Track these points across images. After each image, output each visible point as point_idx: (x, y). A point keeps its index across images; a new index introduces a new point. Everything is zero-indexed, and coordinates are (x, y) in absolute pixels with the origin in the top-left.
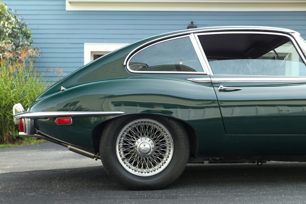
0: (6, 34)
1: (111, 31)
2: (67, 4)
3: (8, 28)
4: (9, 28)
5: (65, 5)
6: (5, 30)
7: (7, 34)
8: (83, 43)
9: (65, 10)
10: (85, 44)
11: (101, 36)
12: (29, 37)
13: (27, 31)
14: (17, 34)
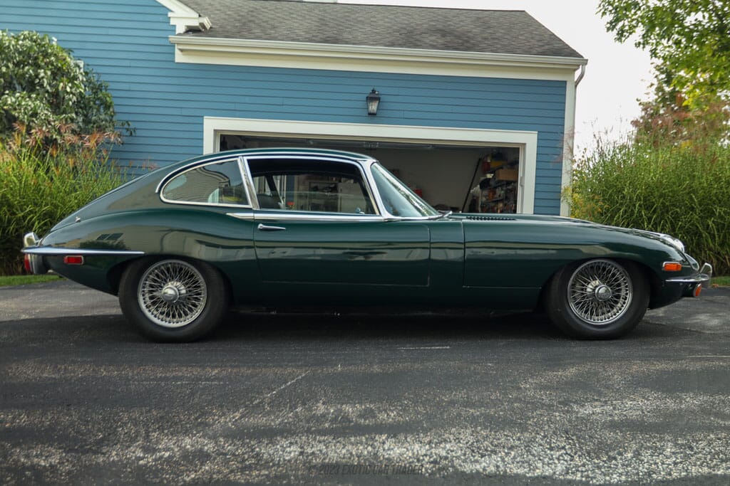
0: (68, 103)
1: (247, 100)
2: (177, 52)
3: (72, 93)
4: (74, 94)
5: (174, 54)
6: (67, 97)
7: (71, 103)
8: (203, 117)
9: (174, 61)
10: (205, 117)
11: (232, 106)
12: (109, 107)
13: (106, 98)
14: (89, 102)
